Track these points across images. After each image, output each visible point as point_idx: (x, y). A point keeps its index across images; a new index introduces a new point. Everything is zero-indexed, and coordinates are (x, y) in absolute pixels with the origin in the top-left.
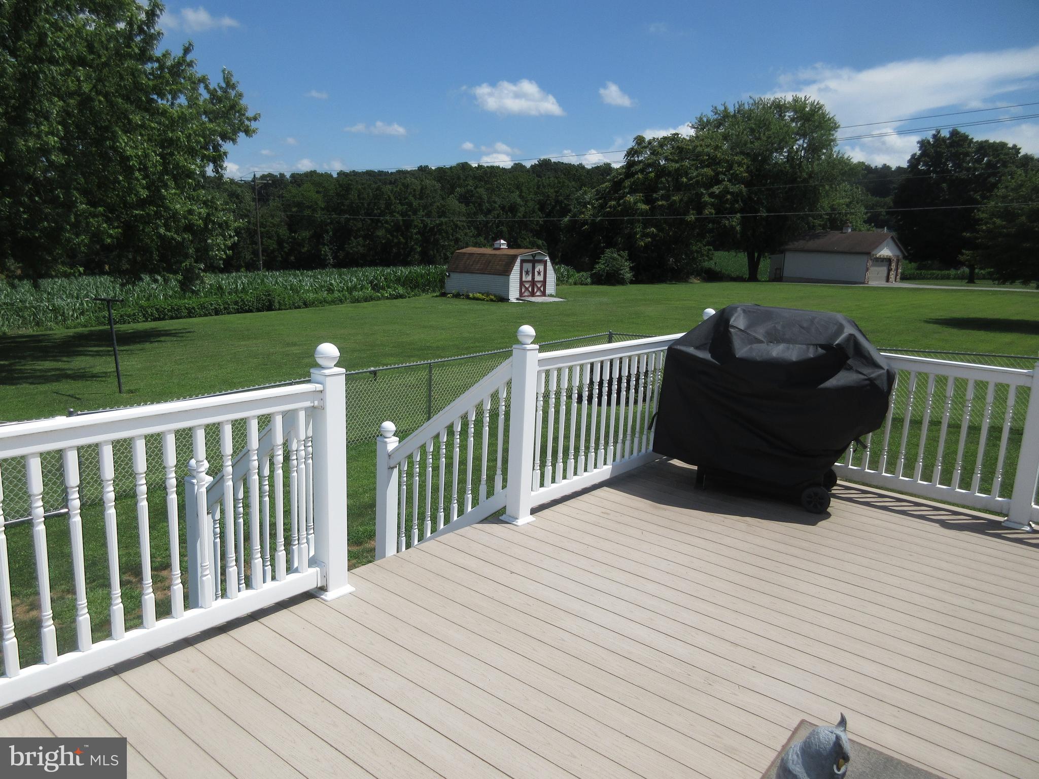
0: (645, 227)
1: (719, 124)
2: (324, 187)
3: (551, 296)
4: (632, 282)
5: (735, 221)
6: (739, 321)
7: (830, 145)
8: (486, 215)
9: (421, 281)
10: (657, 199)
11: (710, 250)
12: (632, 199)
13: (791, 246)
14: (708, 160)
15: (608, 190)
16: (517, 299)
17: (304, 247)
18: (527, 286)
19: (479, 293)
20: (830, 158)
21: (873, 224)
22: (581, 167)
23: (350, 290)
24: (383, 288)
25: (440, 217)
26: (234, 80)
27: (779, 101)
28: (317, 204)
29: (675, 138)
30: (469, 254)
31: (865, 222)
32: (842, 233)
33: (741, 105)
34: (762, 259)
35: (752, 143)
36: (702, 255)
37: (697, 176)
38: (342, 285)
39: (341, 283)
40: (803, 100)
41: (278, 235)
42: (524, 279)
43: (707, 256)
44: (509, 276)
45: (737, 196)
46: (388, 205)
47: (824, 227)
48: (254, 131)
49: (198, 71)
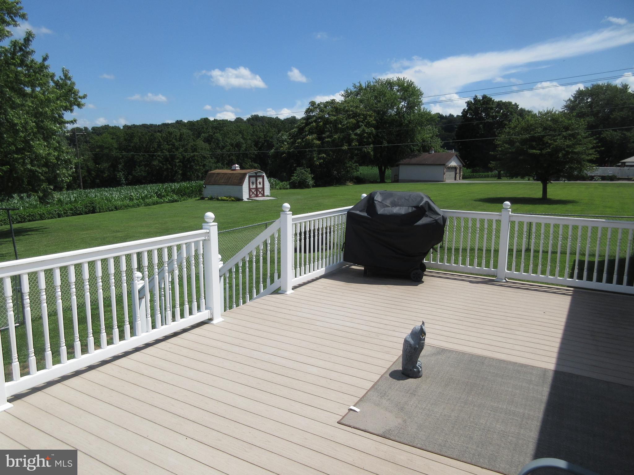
0: (319, 154)
1: (357, 94)
2: (116, 135)
3: (268, 196)
4: (313, 186)
5: (369, 149)
6: (378, 198)
7: (419, 104)
8: (222, 149)
9: (187, 191)
10: (325, 138)
11: (357, 166)
12: (310, 138)
13: (401, 162)
14: (352, 114)
15: (296, 133)
16: (248, 199)
17: (105, 173)
18: (253, 191)
19: (225, 196)
20: (420, 111)
21: (446, 148)
22: (277, 119)
23: (143, 198)
24: (164, 196)
25: (193, 152)
26: (70, 75)
27: (390, 80)
28: (112, 146)
29: (333, 101)
30: (217, 173)
31: (441, 147)
32: (429, 154)
33: (369, 83)
34: (386, 170)
35: (376, 104)
36: (353, 169)
37: (347, 124)
38: (138, 195)
39: (137, 194)
40: (403, 79)
41: (88, 167)
42: (251, 187)
43: (356, 169)
44: (242, 185)
45: (370, 134)
46: (159, 145)
47: (419, 151)
48: (83, 105)
49: (51, 70)
